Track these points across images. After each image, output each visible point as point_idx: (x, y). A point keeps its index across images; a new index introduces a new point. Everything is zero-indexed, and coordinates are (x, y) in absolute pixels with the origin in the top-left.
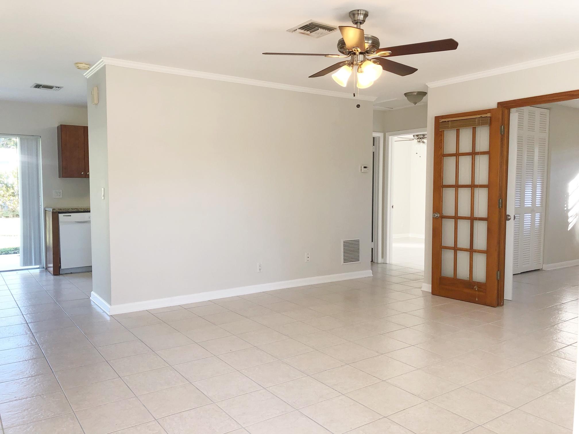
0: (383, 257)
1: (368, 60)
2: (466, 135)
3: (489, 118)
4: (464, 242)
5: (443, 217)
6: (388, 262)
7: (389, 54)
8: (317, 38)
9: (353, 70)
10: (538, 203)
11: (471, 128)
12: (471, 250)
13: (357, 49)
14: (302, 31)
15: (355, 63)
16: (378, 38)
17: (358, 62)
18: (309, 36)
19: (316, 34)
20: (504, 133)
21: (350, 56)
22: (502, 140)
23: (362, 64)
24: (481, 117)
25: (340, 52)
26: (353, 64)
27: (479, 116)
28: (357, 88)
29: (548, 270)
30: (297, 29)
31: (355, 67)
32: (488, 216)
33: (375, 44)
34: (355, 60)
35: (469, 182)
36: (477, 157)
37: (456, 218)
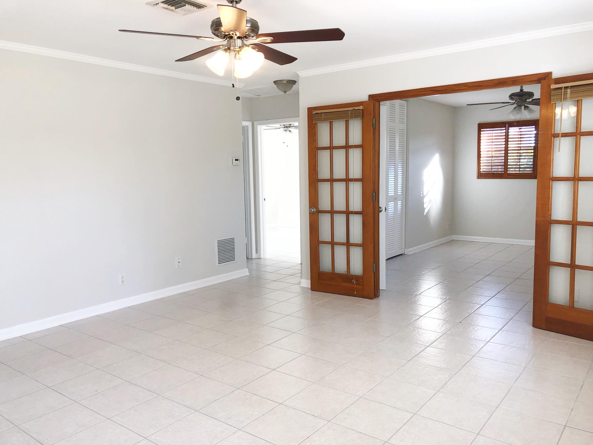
0: (257, 252)
1: (246, 45)
2: (339, 128)
3: (361, 111)
4: (340, 236)
5: (319, 212)
6: (262, 257)
7: (270, 40)
8: (183, 15)
9: (230, 56)
10: (400, 192)
11: (343, 120)
12: (348, 244)
13: (236, 32)
14: (166, 6)
15: (232, 48)
16: (256, 21)
17: (236, 47)
18: (175, 12)
19: (182, 10)
20: (376, 127)
21: (227, 40)
22: (374, 133)
23: (241, 51)
24: (354, 109)
25: (214, 34)
26: (230, 50)
27: (351, 109)
28: (235, 78)
29: (409, 254)
30: (158, 3)
31: (233, 53)
32: (363, 210)
33: (254, 28)
34: (232, 45)
35: (343, 176)
36: (351, 151)
37: (332, 212)
